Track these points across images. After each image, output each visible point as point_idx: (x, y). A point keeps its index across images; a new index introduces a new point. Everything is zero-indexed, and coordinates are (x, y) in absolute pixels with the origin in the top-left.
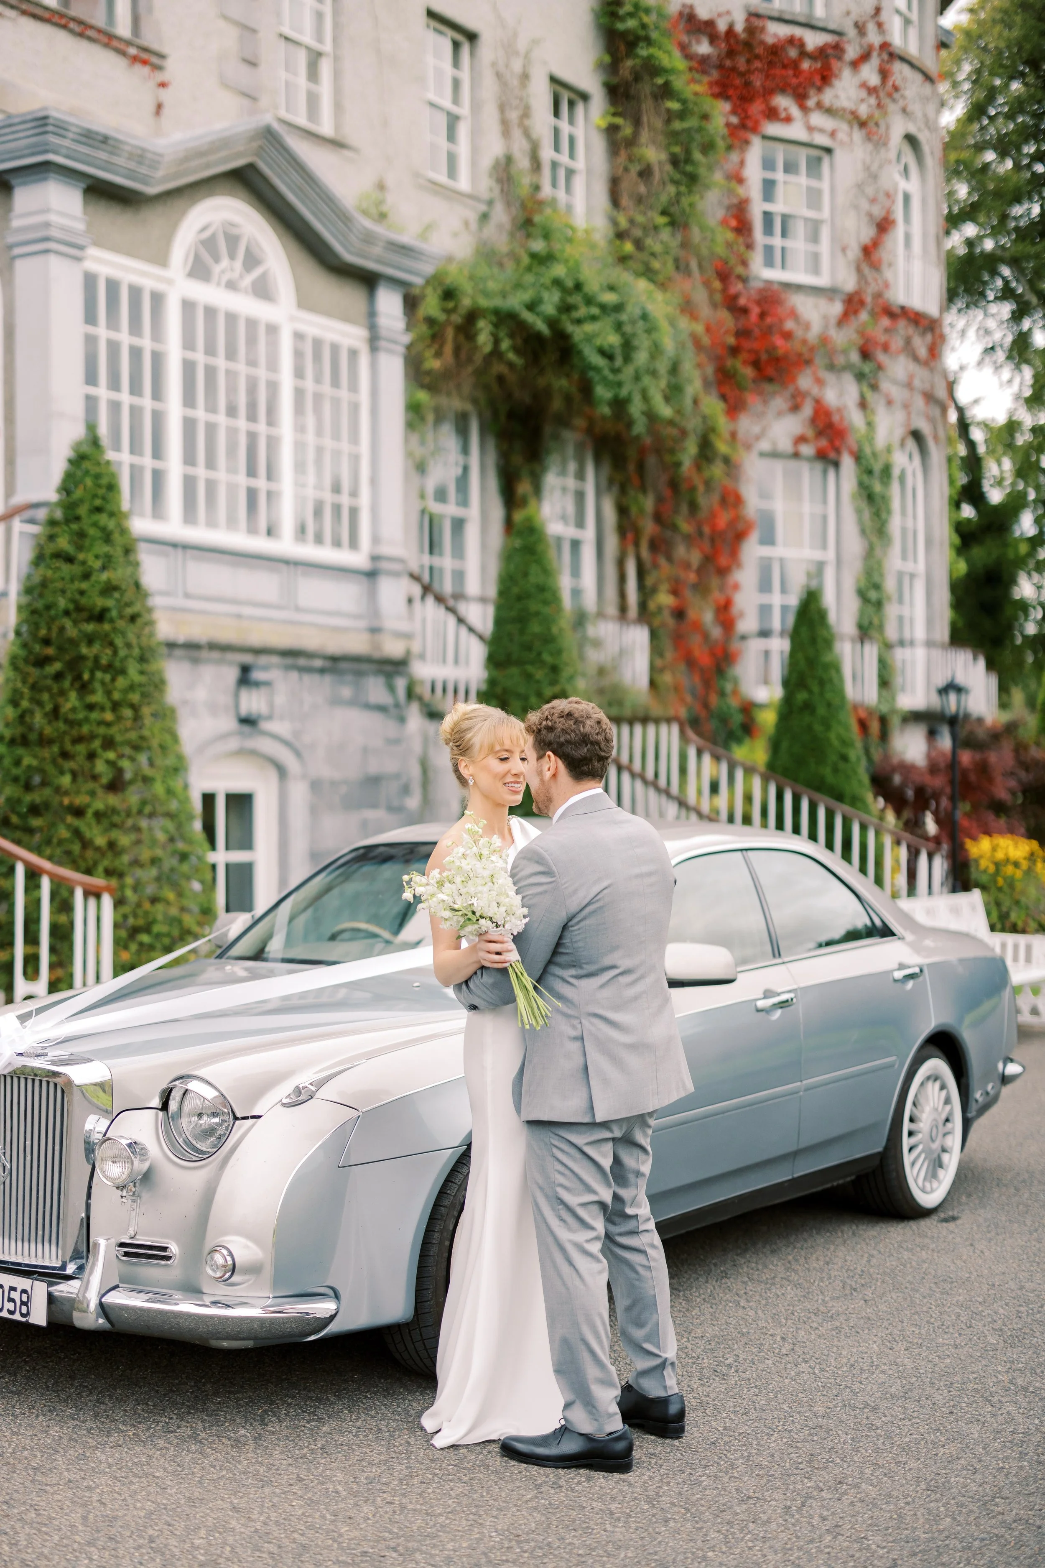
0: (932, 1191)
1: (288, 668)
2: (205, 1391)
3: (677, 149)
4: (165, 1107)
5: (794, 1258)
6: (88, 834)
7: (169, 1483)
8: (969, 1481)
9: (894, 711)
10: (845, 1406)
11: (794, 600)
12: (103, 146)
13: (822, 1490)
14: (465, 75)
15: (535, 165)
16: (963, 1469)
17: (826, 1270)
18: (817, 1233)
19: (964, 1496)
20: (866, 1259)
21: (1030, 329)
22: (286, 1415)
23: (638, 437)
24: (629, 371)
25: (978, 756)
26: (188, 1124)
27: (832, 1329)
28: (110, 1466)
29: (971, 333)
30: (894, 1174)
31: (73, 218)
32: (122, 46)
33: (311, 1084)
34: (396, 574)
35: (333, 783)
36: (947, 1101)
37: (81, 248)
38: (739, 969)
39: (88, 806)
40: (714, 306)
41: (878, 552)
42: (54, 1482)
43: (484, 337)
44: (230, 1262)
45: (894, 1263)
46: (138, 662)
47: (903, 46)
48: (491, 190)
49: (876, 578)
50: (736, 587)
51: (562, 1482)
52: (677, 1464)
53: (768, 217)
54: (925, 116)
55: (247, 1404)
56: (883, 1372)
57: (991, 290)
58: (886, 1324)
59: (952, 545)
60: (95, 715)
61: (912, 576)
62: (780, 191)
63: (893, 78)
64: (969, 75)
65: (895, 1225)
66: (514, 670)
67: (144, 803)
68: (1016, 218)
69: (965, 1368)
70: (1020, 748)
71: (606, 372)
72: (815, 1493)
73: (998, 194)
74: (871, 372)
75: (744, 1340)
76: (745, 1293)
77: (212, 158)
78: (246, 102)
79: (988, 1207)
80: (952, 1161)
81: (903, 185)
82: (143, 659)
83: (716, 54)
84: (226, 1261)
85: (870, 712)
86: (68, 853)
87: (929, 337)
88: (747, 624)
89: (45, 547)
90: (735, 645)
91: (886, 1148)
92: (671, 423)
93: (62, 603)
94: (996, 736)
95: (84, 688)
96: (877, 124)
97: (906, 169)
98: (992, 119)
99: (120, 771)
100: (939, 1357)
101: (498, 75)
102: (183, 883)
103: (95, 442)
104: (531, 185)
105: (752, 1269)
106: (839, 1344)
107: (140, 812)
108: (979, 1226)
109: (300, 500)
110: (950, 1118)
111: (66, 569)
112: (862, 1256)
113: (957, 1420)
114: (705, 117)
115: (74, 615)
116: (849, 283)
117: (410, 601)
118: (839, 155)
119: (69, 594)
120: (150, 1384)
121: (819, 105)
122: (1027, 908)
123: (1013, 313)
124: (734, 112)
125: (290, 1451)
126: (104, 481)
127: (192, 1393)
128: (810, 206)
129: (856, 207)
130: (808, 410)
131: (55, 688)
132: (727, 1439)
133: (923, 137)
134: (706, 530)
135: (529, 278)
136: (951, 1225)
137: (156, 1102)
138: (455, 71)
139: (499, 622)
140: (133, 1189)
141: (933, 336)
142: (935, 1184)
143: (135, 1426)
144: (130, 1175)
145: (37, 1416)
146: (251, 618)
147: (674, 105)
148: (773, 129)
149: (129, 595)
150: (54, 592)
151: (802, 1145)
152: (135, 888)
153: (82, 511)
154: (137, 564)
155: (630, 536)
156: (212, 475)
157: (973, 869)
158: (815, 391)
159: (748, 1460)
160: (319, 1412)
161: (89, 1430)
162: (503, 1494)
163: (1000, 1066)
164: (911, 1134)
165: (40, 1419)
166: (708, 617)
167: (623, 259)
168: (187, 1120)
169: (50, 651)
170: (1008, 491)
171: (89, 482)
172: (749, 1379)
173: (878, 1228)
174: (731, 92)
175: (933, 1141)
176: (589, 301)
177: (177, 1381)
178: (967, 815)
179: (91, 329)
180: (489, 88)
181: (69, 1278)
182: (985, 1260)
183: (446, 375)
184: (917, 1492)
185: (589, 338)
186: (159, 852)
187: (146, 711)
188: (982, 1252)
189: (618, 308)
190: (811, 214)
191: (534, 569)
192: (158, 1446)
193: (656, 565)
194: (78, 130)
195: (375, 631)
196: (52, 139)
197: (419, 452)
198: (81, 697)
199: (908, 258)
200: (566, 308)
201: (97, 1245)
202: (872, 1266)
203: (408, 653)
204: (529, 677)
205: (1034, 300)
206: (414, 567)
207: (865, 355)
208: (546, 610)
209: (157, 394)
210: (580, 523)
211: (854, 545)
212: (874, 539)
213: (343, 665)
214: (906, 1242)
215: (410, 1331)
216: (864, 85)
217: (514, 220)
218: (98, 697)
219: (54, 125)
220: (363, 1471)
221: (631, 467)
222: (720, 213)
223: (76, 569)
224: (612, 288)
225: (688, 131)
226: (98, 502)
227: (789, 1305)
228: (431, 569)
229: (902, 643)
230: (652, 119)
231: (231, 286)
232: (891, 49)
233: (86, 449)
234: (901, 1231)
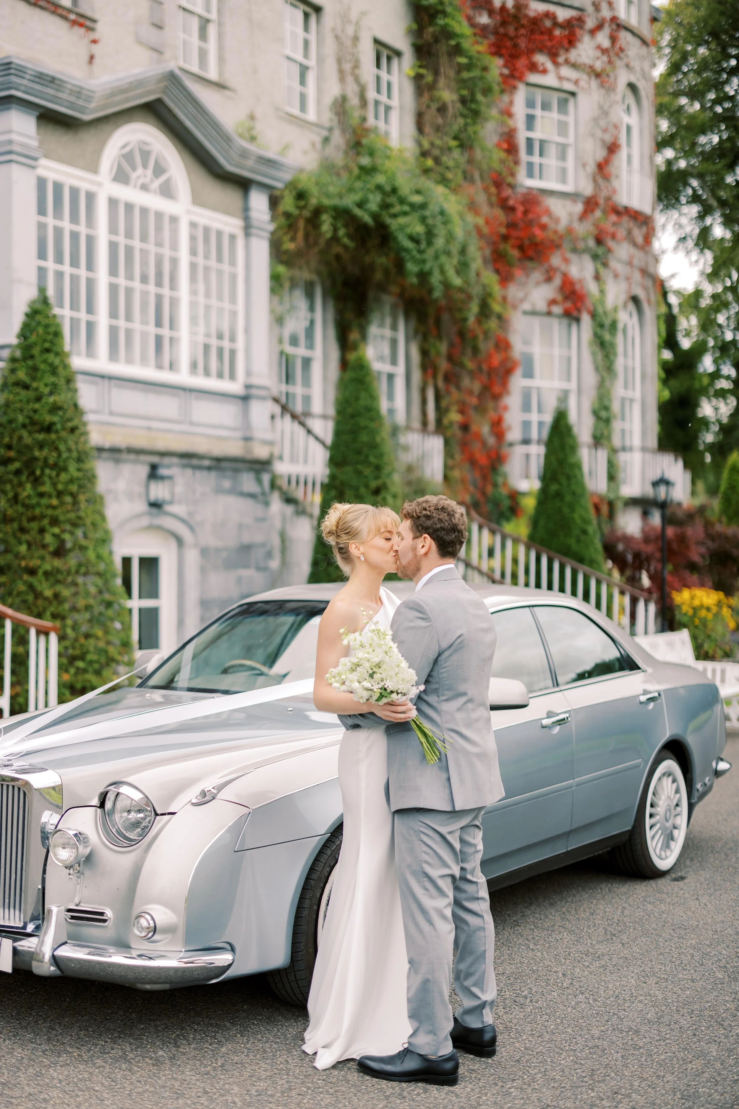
0: (666, 858)
1: (184, 466)
2: (131, 1019)
3: (465, 92)
4: (102, 805)
5: (566, 910)
6: (39, 588)
7: (106, 1096)
8: (713, 1091)
9: (618, 498)
10: (614, 1029)
11: (548, 418)
12: (51, 85)
13: (603, 1100)
14: (313, 37)
15: (363, 103)
16: (707, 1081)
17: (591, 919)
18: (583, 890)
19: (710, 1104)
20: (620, 911)
21: (711, 225)
22: (194, 1039)
23: (436, 300)
24: (430, 253)
25: (679, 530)
26: (119, 818)
27: (600, 967)
28: (60, 1081)
29: (670, 227)
30: (639, 846)
31: (29, 137)
32: (65, 13)
33: (213, 788)
34: (263, 398)
35: (217, 550)
36: (677, 791)
37: (35, 159)
38: (530, 696)
39: (39, 567)
40: (491, 205)
41: (607, 383)
42: (18, 1095)
43: (326, 227)
44: (152, 925)
45: (641, 914)
46: (76, 462)
47: (627, 20)
48: (331, 120)
49: (606, 402)
50: (506, 408)
51: (405, 1094)
52: (492, 1078)
53: (530, 142)
54: (642, 70)
55: (164, 1029)
56: (641, 1002)
57: (684, 196)
58: (639, 962)
59: (660, 378)
60: (44, 501)
61: (632, 401)
62: (538, 123)
63: (620, 42)
64: (670, 41)
65: (640, 883)
66: (349, 469)
67: (80, 565)
68: (703, 146)
69: (701, 998)
70: (708, 525)
71: (415, 253)
72: (598, 1102)
73: (688, 128)
74: (603, 254)
75: (535, 976)
76: (533, 938)
77: (131, 94)
78: (155, 55)
79: (707, 869)
80: (680, 836)
81: (626, 119)
82: (79, 460)
83: (493, 23)
84: (149, 924)
85: (601, 498)
86: (25, 602)
87: (644, 229)
88: (514, 435)
89: (8, 378)
90: (505, 450)
91: (634, 827)
92: (461, 290)
93: (21, 418)
94: (691, 516)
95: (37, 481)
96: (608, 75)
97: (628, 108)
98: (685, 74)
99: (63, 542)
100: (681, 989)
101: (337, 37)
102: (109, 624)
103: (45, 301)
104: (360, 117)
105: (537, 919)
106: (606, 979)
107: (77, 572)
108: (701, 884)
109: (193, 344)
110: (679, 804)
111: (24, 394)
112: (617, 908)
113: (699, 1041)
114: (485, 69)
115: (29, 428)
116: (587, 189)
117: (273, 417)
118: (581, 97)
119: (25, 412)
120: (90, 1013)
121: (567, 62)
122: (716, 640)
123: (699, 212)
124: (505, 66)
125: (197, 1069)
126: (52, 330)
127: (122, 1021)
128: (559, 134)
129: (593, 135)
130: (557, 281)
131: (15, 481)
132: (528, 1057)
133: (641, 85)
134: (485, 367)
135: (359, 184)
136: (681, 884)
137: (96, 802)
138: (306, 34)
139: (338, 433)
140: (78, 869)
141: (648, 228)
142: (668, 853)
143: (78, 1048)
144: (76, 858)
145: (5, 1040)
146: (158, 430)
147: (463, 60)
148: (534, 78)
149: (70, 413)
150: (15, 411)
151: (575, 826)
152: (74, 628)
153: (36, 351)
154: (76, 391)
155: (430, 371)
156: (129, 325)
157: (677, 613)
158: (563, 267)
159: (545, 1075)
160: (218, 1035)
161: (44, 1052)
162: (361, 1104)
163: (714, 764)
164: (651, 816)
165: (6, 1043)
166: (485, 430)
167: (426, 171)
168: (119, 815)
169: (12, 454)
170: (695, 340)
171: (40, 330)
172: (541, 1008)
173: (627, 886)
174: (504, 51)
175: (667, 821)
176: (402, 201)
177: (110, 1011)
178: (671, 573)
179: (42, 219)
180: (330, 47)
181: (30, 935)
182: (708, 911)
183: (299, 254)
184: (675, 1100)
185: (402, 228)
186: (91, 601)
187: (82, 498)
188: (705, 904)
189: (423, 206)
190: (561, 140)
191: (363, 395)
192: (97, 1065)
193: (448, 392)
194: (33, 73)
195: (247, 439)
196: (14, 79)
197: (279, 309)
198: (34, 488)
199: (630, 172)
200: (385, 206)
201: (50, 911)
202: (625, 916)
203: (272, 455)
204: (359, 473)
205: (714, 203)
206: (275, 392)
207: (599, 241)
208: (372, 425)
209: (90, 266)
210: (394, 362)
211: (590, 378)
212: (605, 374)
213: (224, 464)
214: (649, 897)
215: (287, 974)
216: (599, 47)
217: (347, 142)
218: (47, 488)
219: (16, 69)
220: (254, 1085)
221: (431, 321)
222: (495, 139)
223: (31, 394)
224: (418, 192)
225: (472, 79)
226: (47, 345)
227: (566, 948)
228: (287, 394)
229: (624, 449)
230: (447, 70)
231: (144, 188)
232: (619, 22)
233: (39, 306)
234: (644, 888)
